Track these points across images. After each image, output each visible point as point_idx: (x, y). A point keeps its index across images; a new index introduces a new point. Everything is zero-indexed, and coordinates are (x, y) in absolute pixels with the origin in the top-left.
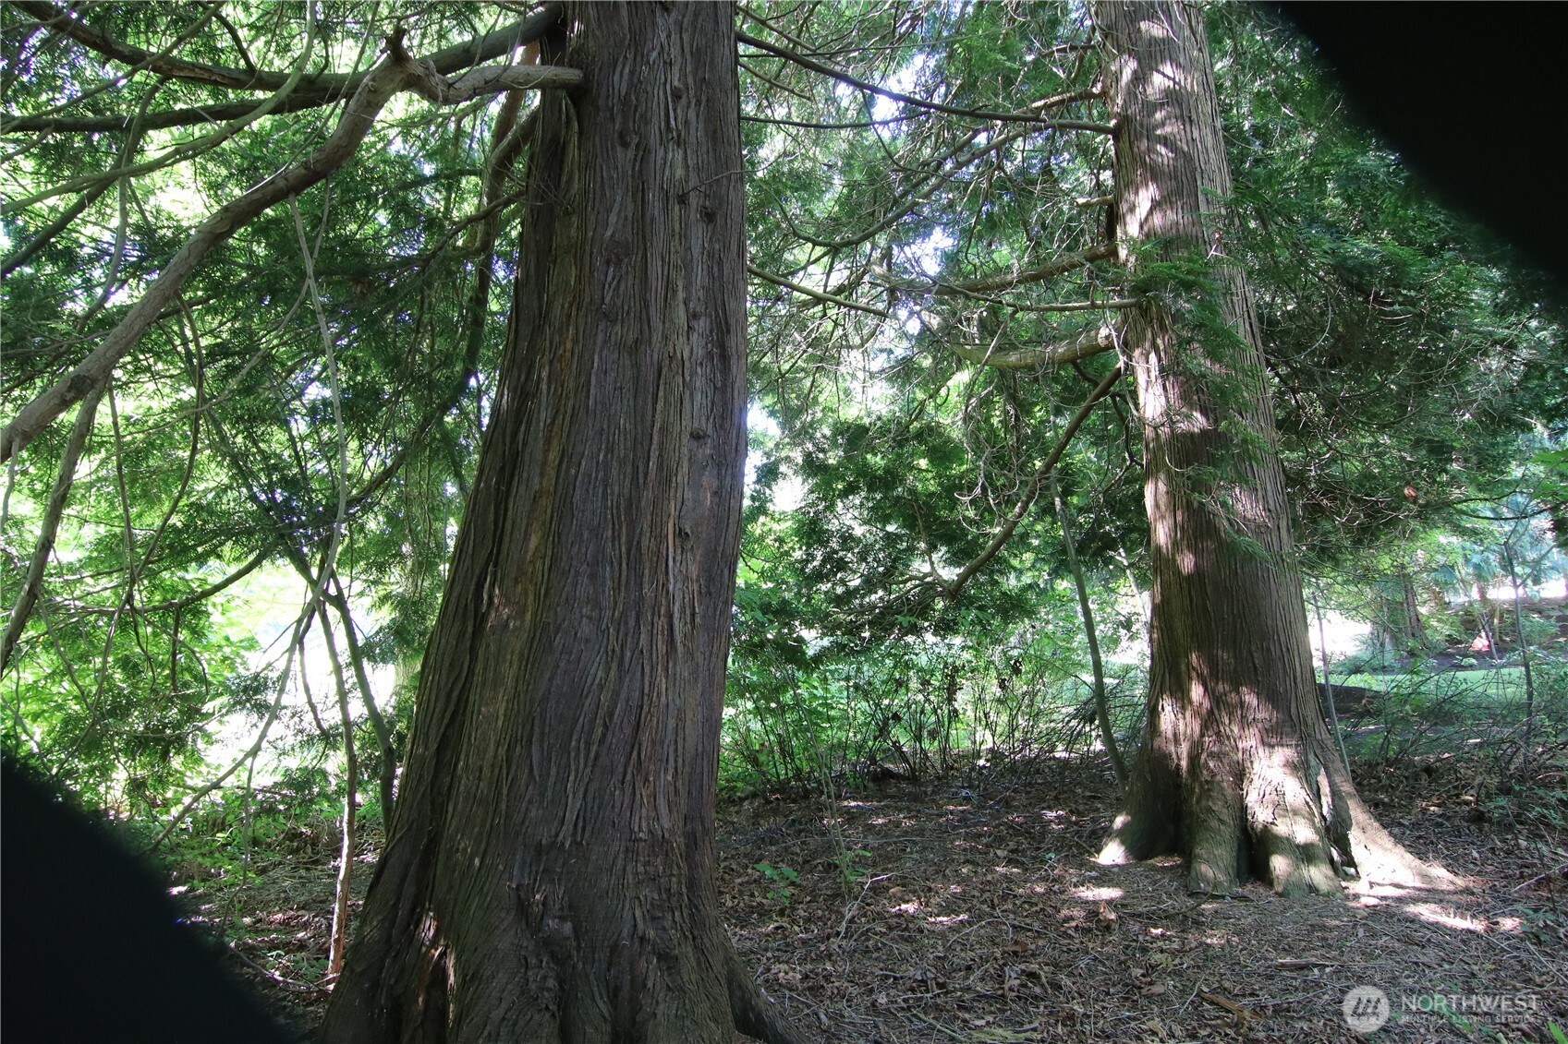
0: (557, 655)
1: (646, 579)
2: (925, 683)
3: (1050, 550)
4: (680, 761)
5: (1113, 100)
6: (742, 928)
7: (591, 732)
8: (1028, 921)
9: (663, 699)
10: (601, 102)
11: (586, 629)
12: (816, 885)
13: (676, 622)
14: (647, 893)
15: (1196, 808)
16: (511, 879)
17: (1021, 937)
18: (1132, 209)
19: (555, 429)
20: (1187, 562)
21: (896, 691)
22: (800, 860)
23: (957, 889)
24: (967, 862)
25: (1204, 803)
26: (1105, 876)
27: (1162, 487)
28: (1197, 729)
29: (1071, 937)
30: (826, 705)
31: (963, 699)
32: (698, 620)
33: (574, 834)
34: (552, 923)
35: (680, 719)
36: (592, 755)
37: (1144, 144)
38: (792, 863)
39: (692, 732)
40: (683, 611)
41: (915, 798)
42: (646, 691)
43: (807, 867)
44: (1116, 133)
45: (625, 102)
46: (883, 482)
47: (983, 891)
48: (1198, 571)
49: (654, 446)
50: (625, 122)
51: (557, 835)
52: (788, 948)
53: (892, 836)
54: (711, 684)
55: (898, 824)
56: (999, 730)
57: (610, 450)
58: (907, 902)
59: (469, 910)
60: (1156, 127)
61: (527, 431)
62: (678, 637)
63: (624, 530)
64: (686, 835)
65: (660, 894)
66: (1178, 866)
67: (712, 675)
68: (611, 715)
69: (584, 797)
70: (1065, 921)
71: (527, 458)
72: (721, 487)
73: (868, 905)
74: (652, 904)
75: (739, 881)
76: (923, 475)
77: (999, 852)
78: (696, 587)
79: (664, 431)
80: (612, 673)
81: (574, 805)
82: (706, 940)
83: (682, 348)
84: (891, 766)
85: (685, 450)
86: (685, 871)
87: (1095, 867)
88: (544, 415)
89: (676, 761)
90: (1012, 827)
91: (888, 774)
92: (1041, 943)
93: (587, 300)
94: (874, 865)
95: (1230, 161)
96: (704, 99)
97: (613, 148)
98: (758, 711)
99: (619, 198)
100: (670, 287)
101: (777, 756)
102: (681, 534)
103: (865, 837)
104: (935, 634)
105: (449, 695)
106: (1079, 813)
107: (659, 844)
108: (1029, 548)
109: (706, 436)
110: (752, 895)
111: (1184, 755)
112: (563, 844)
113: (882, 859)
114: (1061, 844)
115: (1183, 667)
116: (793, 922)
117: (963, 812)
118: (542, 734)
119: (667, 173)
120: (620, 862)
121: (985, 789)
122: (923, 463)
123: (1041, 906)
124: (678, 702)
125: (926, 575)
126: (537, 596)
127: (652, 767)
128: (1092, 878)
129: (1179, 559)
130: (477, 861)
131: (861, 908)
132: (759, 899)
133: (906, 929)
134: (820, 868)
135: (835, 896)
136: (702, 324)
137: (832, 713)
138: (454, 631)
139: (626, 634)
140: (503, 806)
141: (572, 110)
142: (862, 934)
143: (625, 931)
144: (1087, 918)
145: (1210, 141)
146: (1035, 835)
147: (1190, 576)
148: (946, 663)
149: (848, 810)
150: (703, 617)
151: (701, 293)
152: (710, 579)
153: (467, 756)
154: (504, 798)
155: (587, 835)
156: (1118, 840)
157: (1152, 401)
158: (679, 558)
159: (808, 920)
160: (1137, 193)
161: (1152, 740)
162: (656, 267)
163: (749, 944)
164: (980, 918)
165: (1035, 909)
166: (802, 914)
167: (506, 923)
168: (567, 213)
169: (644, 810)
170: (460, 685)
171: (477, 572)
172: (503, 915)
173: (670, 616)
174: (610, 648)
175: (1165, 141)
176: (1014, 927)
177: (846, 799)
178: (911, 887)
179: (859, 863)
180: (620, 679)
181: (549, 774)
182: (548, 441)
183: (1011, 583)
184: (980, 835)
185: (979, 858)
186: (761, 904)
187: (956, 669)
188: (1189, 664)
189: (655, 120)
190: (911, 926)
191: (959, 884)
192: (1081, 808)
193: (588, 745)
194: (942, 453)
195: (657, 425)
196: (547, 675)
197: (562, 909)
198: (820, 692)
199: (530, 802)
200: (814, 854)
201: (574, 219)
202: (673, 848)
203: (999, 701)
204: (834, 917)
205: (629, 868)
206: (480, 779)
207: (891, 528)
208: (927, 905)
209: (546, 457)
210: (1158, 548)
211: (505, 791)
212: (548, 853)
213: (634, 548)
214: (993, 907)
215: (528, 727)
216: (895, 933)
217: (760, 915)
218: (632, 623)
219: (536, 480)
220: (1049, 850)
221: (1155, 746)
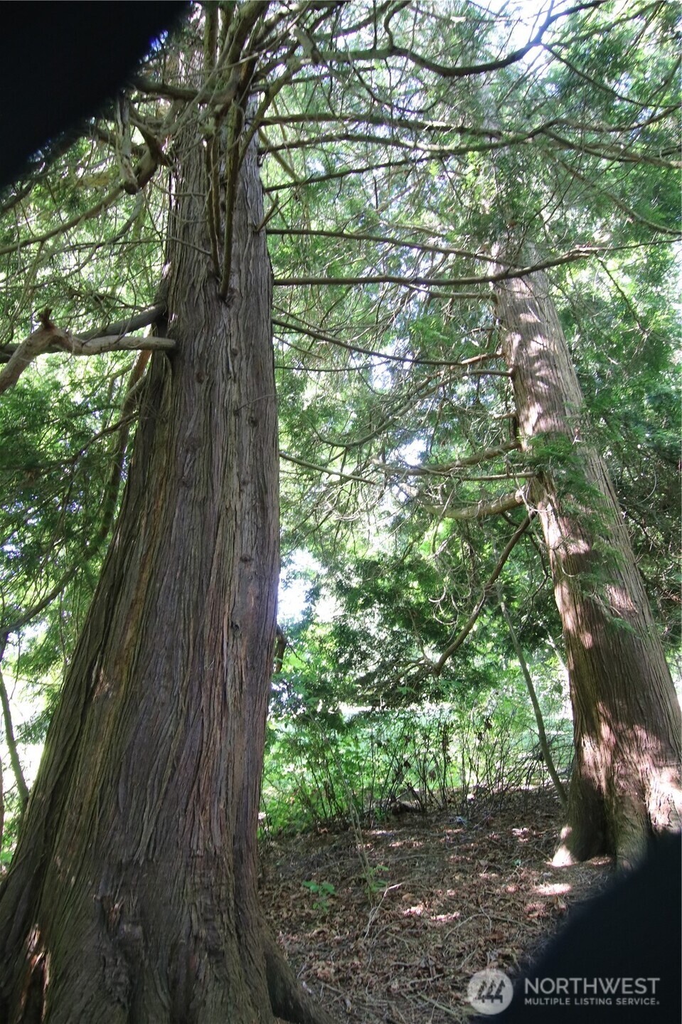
0: (141, 715)
1: (206, 658)
2: (426, 737)
3: (502, 639)
4: (230, 793)
5: (509, 358)
6: (293, 934)
7: (162, 774)
8: (504, 914)
9: (218, 746)
10: (186, 358)
11: (163, 695)
12: (349, 897)
13: (228, 689)
14: (202, 899)
15: (615, 818)
16: (97, 893)
17: (498, 928)
18: (527, 419)
19: (149, 557)
20: (587, 640)
21: (406, 745)
22: (339, 878)
23: (450, 892)
24: (459, 871)
25: (620, 813)
26: (557, 876)
27: (566, 590)
28: (609, 759)
29: (535, 925)
30: (357, 758)
31: (453, 749)
32: (244, 687)
33: (147, 854)
34: (126, 928)
35: (230, 761)
36: (163, 790)
37: (530, 382)
38: (333, 881)
39: (240, 770)
40: (234, 681)
41: (423, 825)
42: (205, 740)
43: (344, 883)
44: (513, 376)
45: (201, 357)
46: (390, 597)
47: (470, 893)
48: (595, 647)
49: (215, 564)
50: (201, 368)
51: (134, 855)
52: (326, 948)
53: (406, 854)
54: (255, 733)
55: (410, 846)
56: (481, 771)
57: (184, 569)
58: (416, 905)
59: (64, 920)
60: (536, 372)
61: (129, 561)
62: (230, 700)
63: (192, 624)
64: (234, 852)
65: (212, 900)
66: (608, 864)
67: (255, 728)
68: (178, 759)
69: (156, 823)
70: (530, 912)
71: (128, 579)
72: (261, 593)
73: (387, 909)
74: (205, 909)
75: (293, 897)
76: (414, 592)
77: (482, 862)
78: (244, 664)
79: (221, 555)
80: (180, 727)
81: (148, 829)
82: (249, 938)
83: (236, 503)
84: (407, 803)
85: (236, 569)
86: (232, 881)
87: (550, 869)
88: (141, 549)
89: (227, 793)
90: (490, 842)
91: (405, 809)
92: (513, 931)
93: (173, 474)
94: (393, 878)
95: (583, 390)
96: (251, 355)
97: (193, 383)
98: (309, 765)
99: (195, 413)
100: (227, 466)
101: (324, 799)
102: (233, 626)
103: (386, 857)
104: (431, 702)
105: (64, 751)
106: (538, 829)
107: (212, 859)
108: (489, 639)
109: (251, 559)
110: (303, 907)
111: (603, 778)
112: (138, 862)
113: (398, 872)
114: (526, 853)
115: (594, 714)
116: (332, 927)
117: (457, 834)
118: (127, 776)
119: (227, 397)
120: (181, 875)
121: (472, 815)
122: (415, 584)
123: (512, 901)
124: (229, 748)
125: (419, 660)
126: (129, 673)
127: (208, 798)
128: (547, 877)
129: (581, 637)
130: (73, 880)
131: (382, 912)
132: (307, 911)
133: (414, 926)
134: (353, 883)
135: (363, 904)
136: (249, 488)
137: (362, 764)
138: (72, 701)
139: (191, 699)
140: (95, 833)
141: (169, 364)
142: (383, 933)
143: (183, 932)
144: (546, 909)
145: (568, 378)
146: (507, 847)
147: (590, 650)
148: (440, 724)
149: (375, 837)
150: (249, 685)
151: (249, 470)
152: (254, 658)
153: (72, 796)
154: (97, 826)
155: (157, 853)
156: (564, 847)
157: (552, 533)
158: (231, 643)
159: (343, 925)
160: (528, 409)
161: (580, 768)
162: (218, 453)
163: (297, 946)
164: (469, 914)
165: (508, 904)
166: (338, 919)
167: (90, 929)
168: (163, 422)
169: (201, 833)
170: (73, 742)
171: (90, 659)
172: (89, 922)
173: (224, 685)
174: (179, 708)
175: (542, 379)
176: (493, 919)
177: (374, 829)
178: (419, 894)
179: (381, 876)
180: (186, 731)
181: (130, 807)
182: (143, 565)
183: (478, 662)
184: (468, 850)
185: (467, 867)
186: (308, 914)
187: (447, 727)
188: (597, 711)
189: (219, 368)
190: (418, 924)
191: (453, 888)
192: (540, 825)
193: (160, 782)
194: (427, 578)
195: (217, 552)
196: (133, 730)
197: (135, 915)
198: (353, 749)
199: (115, 829)
200: (350, 872)
201: (167, 426)
202: (223, 863)
203: (480, 749)
204: (361, 921)
205: (188, 880)
206: (80, 813)
207: (396, 628)
208: (430, 907)
209: (141, 576)
210: (568, 632)
211: (97, 821)
212: (127, 869)
213: (199, 635)
214: (478, 905)
215: (117, 771)
216: (407, 930)
217: (308, 923)
218: (196, 690)
219: (134, 592)
220: (517, 858)
221: (583, 772)
